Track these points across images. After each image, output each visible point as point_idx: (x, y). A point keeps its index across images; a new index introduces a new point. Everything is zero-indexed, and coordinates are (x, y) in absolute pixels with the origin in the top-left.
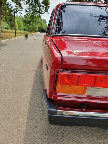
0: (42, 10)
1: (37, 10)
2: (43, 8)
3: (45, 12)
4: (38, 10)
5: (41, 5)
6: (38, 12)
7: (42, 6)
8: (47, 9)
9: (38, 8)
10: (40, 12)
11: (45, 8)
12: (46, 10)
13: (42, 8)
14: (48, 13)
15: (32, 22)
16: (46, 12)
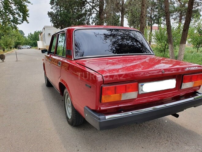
0: (17, 19)
1: (10, 19)
2: (19, 16)
3: (23, 21)
4: (12, 18)
5: (15, 12)
6: (12, 21)
7: (17, 14)
8: (26, 18)
9: (11, 16)
10: (15, 21)
11: (22, 16)
12: (24, 19)
13: (16, 16)
14: (28, 23)
15: (3, 35)
16: (25, 22)
